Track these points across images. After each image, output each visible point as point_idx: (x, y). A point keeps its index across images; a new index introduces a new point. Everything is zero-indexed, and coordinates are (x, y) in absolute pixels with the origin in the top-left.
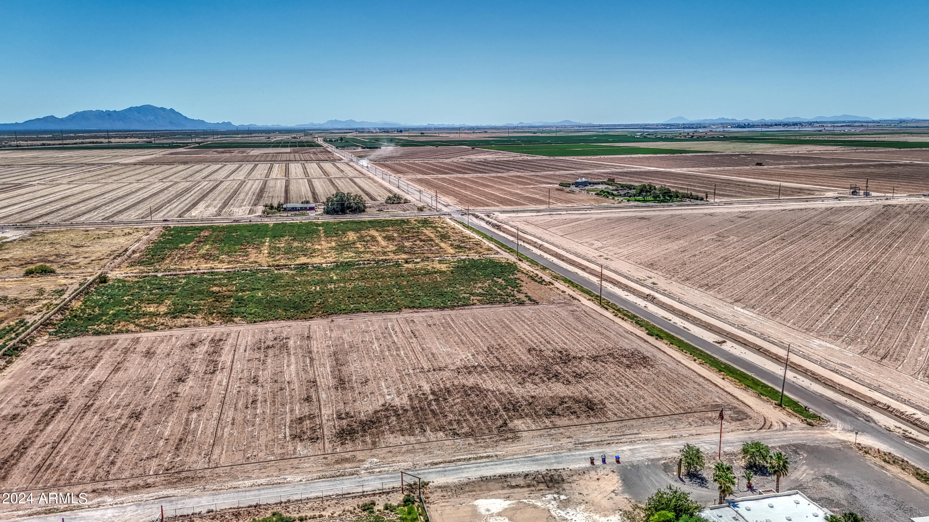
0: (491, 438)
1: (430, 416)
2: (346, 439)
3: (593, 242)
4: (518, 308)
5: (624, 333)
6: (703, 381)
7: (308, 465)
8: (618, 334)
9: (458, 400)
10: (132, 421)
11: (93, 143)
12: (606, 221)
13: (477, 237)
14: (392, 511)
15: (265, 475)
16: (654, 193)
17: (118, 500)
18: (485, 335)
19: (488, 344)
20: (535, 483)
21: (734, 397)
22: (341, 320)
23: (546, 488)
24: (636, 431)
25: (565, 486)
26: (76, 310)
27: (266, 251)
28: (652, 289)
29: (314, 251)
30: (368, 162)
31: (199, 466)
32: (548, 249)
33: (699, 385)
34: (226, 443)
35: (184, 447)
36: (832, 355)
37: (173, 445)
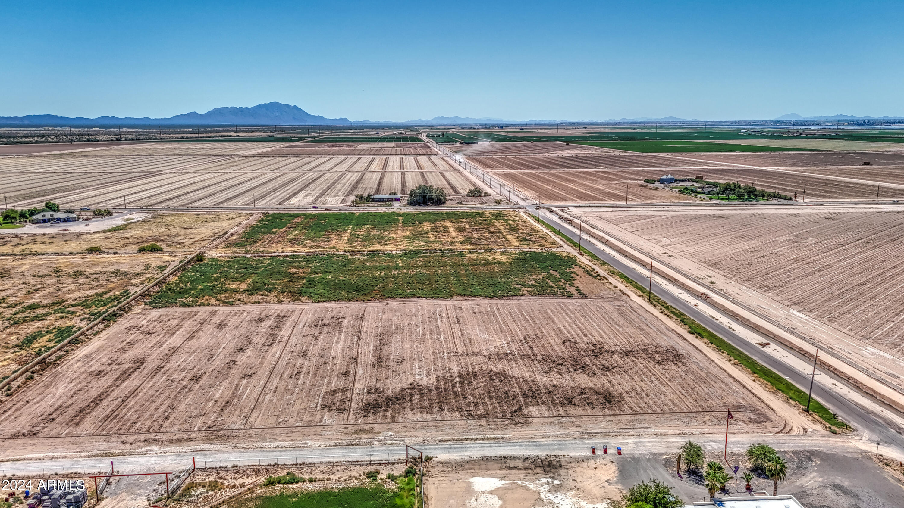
0: (502, 422)
1: (452, 397)
2: (369, 412)
3: (662, 239)
4: (565, 300)
5: (665, 330)
6: (732, 381)
7: (330, 433)
8: (658, 330)
9: (482, 384)
10: (192, 383)
11: (224, 136)
12: (683, 219)
13: (545, 230)
14: (393, 480)
15: (290, 439)
16: (738, 191)
17: (163, 450)
18: (526, 325)
19: (525, 334)
20: (533, 466)
21: (760, 399)
22: (395, 304)
23: (543, 472)
24: (646, 425)
25: (562, 472)
26: (172, 284)
27: (346, 238)
28: (708, 288)
29: (389, 239)
30: (462, 156)
31: (237, 426)
32: (613, 244)
33: (727, 385)
34: (264, 408)
35: (228, 409)
36: (882, 364)
37: (219, 407)
